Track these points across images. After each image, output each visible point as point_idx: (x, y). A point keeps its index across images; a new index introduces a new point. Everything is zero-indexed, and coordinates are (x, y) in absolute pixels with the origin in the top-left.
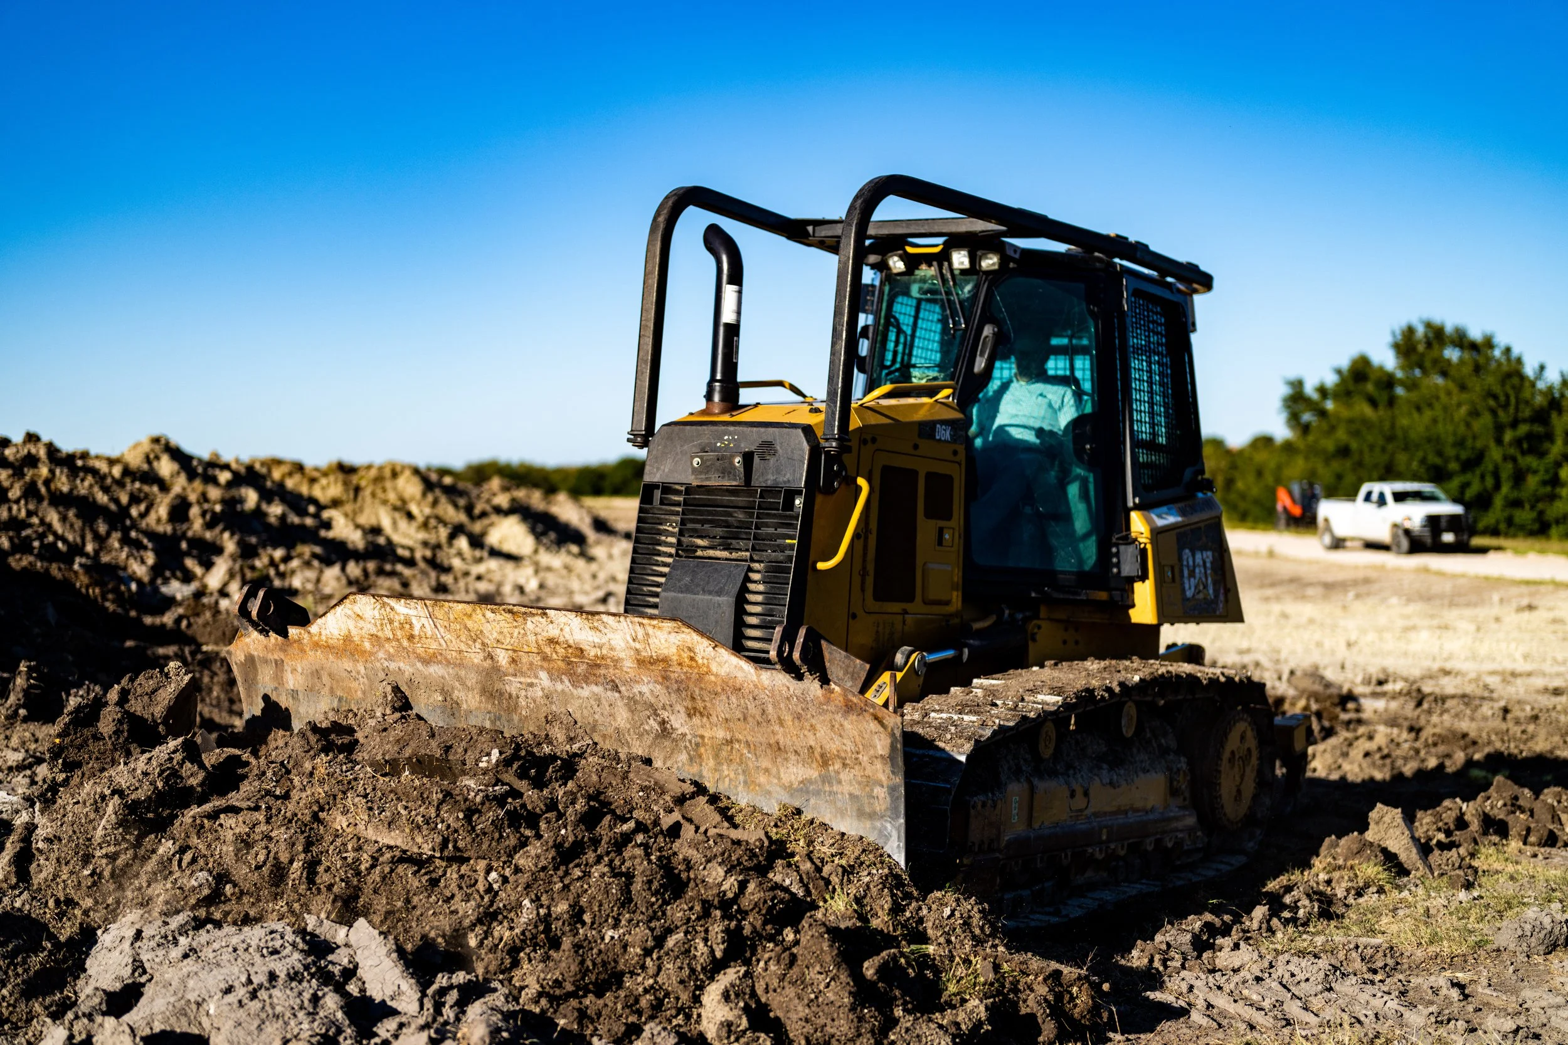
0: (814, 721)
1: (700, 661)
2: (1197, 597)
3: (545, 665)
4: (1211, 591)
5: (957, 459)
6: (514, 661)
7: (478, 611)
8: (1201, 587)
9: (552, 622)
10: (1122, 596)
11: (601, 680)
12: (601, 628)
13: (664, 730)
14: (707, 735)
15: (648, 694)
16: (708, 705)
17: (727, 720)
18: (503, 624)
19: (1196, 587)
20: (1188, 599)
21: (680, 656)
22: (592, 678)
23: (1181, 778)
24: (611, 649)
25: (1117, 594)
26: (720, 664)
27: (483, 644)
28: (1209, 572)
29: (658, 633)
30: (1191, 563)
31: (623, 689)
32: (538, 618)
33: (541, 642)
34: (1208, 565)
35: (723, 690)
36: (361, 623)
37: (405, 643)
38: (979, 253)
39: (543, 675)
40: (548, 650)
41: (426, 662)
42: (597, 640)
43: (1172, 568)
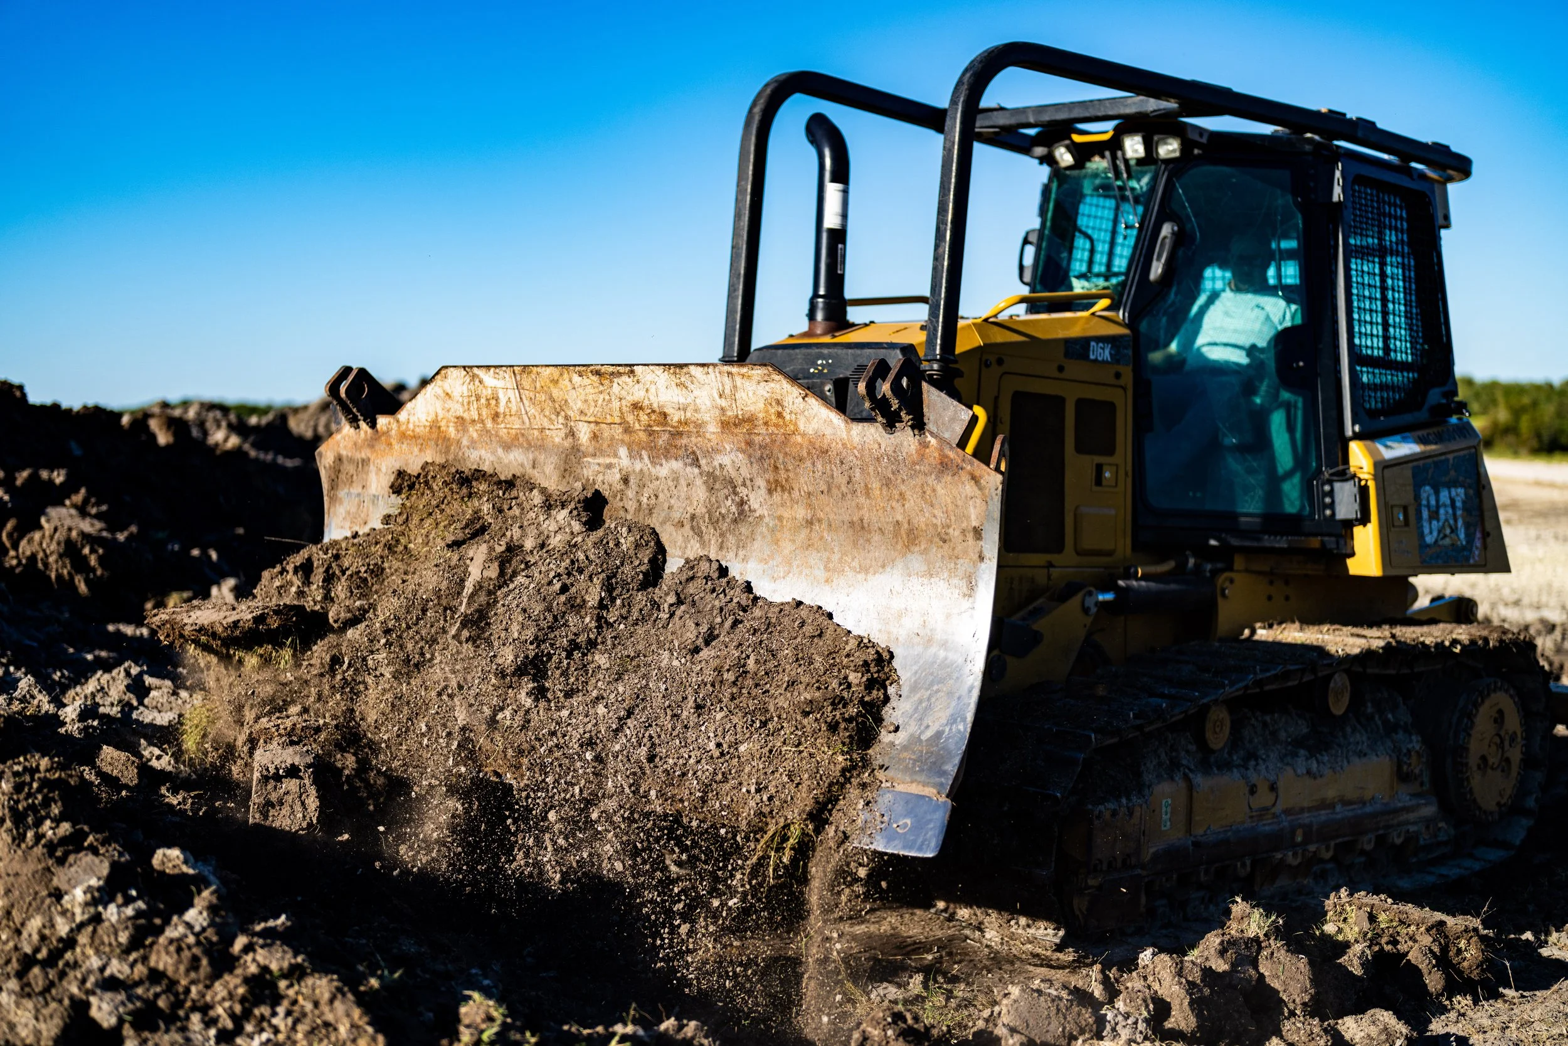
0: (903, 488)
1: (788, 417)
2: (1441, 543)
3: (626, 438)
4: (1462, 536)
5: (1122, 382)
6: (595, 437)
7: (566, 376)
8: (1448, 531)
9: (638, 382)
10: (1338, 543)
11: (681, 452)
12: (688, 384)
13: (741, 512)
14: (786, 515)
15: (729, 468)
16: (791, 475)
17: (809, 494)
18: (590, 390)
19: (1439, 532)
20: (1428, 546)
21: (767, 412)
22: (673, 451)
23: (1414, 759)
24: (696, 411)
25: (1330, 542)
26: (808, 419)
27: (567, 418)
28: (1459, 513)
29: (747, 383)
30: (1433, 502)
31: (703, 462)
32: (625, 378)
33: (625, 409)
34: (1459, 504)
35: (809, 453)
36: (449, 404)
37: (489, 424)
38: (1156, 138)
39: (623, 452)
40: (630, 418)
41: (507, 447)
42: (682, 400)
43: (1405, 509)
